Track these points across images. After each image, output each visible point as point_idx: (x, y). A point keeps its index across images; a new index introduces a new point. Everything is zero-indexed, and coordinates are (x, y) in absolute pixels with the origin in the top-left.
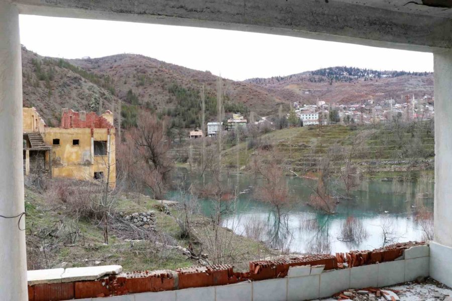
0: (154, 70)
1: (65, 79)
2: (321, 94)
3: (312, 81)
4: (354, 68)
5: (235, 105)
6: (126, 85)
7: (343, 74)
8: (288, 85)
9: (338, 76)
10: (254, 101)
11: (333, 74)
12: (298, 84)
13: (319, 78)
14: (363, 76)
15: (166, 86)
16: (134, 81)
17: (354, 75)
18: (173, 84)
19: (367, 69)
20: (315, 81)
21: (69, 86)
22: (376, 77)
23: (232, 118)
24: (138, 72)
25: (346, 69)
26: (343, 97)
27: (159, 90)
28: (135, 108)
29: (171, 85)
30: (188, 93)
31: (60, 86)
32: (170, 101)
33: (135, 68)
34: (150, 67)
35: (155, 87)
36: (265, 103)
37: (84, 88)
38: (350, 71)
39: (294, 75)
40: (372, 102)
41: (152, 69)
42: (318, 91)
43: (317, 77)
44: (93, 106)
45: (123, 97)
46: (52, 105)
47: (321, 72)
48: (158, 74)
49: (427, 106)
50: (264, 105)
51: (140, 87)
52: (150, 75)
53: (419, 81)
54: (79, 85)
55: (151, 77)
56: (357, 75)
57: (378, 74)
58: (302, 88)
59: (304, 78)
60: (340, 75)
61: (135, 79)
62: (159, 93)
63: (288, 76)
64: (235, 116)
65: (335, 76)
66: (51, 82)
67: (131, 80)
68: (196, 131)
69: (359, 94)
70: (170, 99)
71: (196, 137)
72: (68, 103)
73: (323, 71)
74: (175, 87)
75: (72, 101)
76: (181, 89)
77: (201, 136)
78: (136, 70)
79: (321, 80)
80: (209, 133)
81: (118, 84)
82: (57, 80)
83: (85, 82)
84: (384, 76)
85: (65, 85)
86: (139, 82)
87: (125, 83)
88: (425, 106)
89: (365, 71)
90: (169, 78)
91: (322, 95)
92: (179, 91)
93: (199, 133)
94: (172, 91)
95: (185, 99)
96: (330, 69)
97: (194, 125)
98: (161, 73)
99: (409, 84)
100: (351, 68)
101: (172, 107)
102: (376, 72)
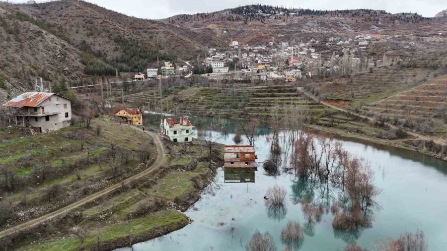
0: (100, 21)
1: (30, 33)
2: (236, 33)
3: (230, 20)
4: (268, 6)
5: (166, 54)
6: (78, 34)
7: (258, 12)
8: (210, 24)
9: (253, 13)
10: (180, 48)
11: (249, 12)
12: (218, 24)
13: (236, 17)
14: (275, 13)
15: (112, 37)
16: (84, 31)
17: (267, 13)
18: (117, 34)
19: (279, 7)
20: (233, 20)
21: (34, 39)
22: (286, 15)
23: (165, 66)
24: (86, 23)
25: (260, 7)
26: (252, 38)
27: (107, 40)
28: (91, 57)
29: (115, 36)
30: (130, 43)
31: (27, 39)
32: (116, 50)
33: (83, 19)
34: (96, 18)
35: (103, 37)
36: (188, 50)
37: (47, 40)
38: (264, 9)
39: (216, 12)
40: (272, 44)
41: (97, 20)
42: (234, 30)
43: (235, 16)
44: (59, 56)
45: (78, 45)
46: (26, 56)
47: (239, 10)
48: (104, 25)
49: (310, 49)
50: (188, 51)
51: (91, 37)
52: (97, 25)
53: (315, 23)
54: (43, 38)
55: (98, 27)
56: (270, 13)
57: (287, 12)
58: (221, 27)
59: (224, 17)
60: (255, 12)
61: (85, 29)
62: (107, 42)
63: (211, 13)
64: (166, 63)
65: (250, 14)
66: (19, 35)
67: (81, 30)
68: (139, 74)
69: (265, 34)
70: (116, 48)
71: (139, 79)
72: (38, 54)
73: (241, 9)
74: (119, 38)
75: (41, 53)
76: (124, 39)
77: (143, 78)
78: (84, 20)
79: (238, 19)
80: (148, 76)
81: (71, 33)
82: (23, 34)
83: (46, 34)
84: (292, 14)
85: (31, 38)
86: (89, 32)
87: (77, 33)
88: (309, 49)
89: (277, 9)
90: (113, 29)
91: (237, 35)
92: (123, 42)
93: (142, 76)
94: (116, 41)
95: (128, 48)
96: (247, 7)
97: (137, 70)
98: (106, 24)
99: (306, 26)
100: (265, 6)
101: (118, 54)
102: (286, 9)
